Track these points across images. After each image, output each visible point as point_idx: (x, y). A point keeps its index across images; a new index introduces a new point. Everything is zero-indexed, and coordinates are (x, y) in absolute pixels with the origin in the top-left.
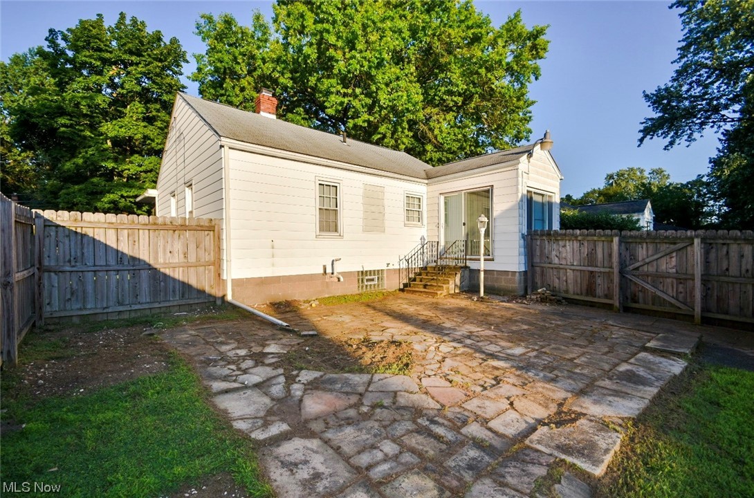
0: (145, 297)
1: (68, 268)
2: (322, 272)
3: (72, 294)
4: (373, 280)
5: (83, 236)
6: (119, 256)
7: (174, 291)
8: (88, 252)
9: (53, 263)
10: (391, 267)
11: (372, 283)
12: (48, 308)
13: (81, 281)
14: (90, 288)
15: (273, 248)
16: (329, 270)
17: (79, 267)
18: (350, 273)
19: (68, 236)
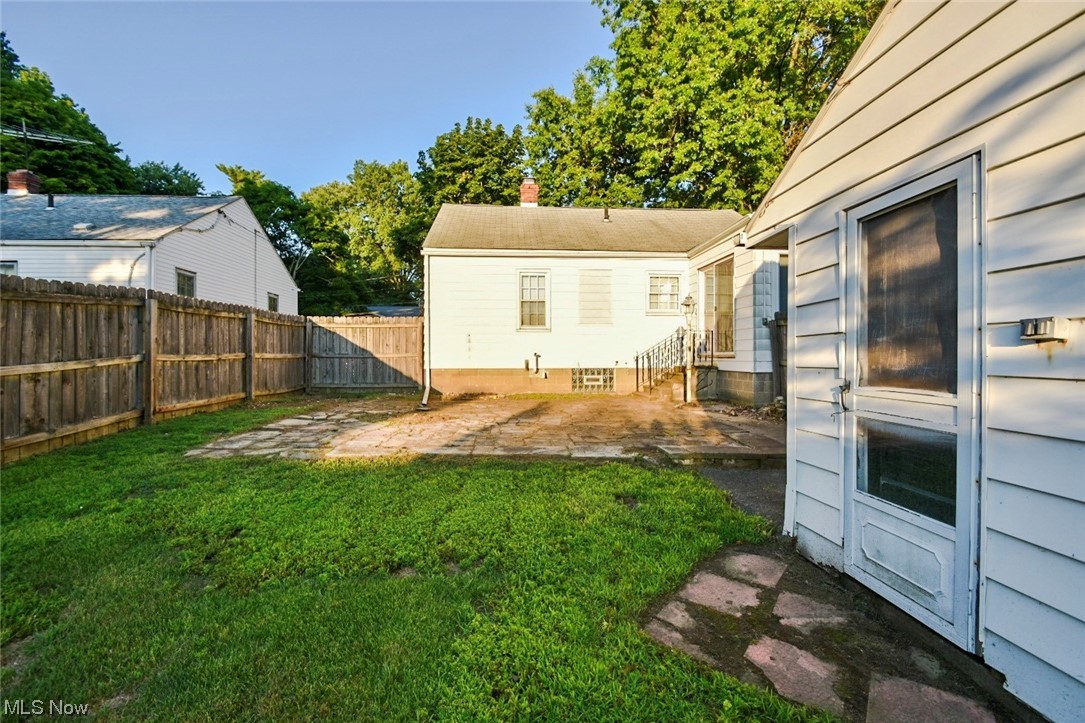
0: (370, 379)
1: (324, 355)
2: (524, 367)
3: (327, 373)
4: (598, 380)
5: (334, 333)
6: (355, 348)
7: (389, 377)
8: (336, 343)
9: (317, 352)
10: (620, 366)
11: (596, 383)
12: (314, 381)
13: (332, 364)
14: (337, 369)
15: (469, 342)
16: (532, 365)
17: (331, 354)
18: (562, 370)
19: (326, 334)
